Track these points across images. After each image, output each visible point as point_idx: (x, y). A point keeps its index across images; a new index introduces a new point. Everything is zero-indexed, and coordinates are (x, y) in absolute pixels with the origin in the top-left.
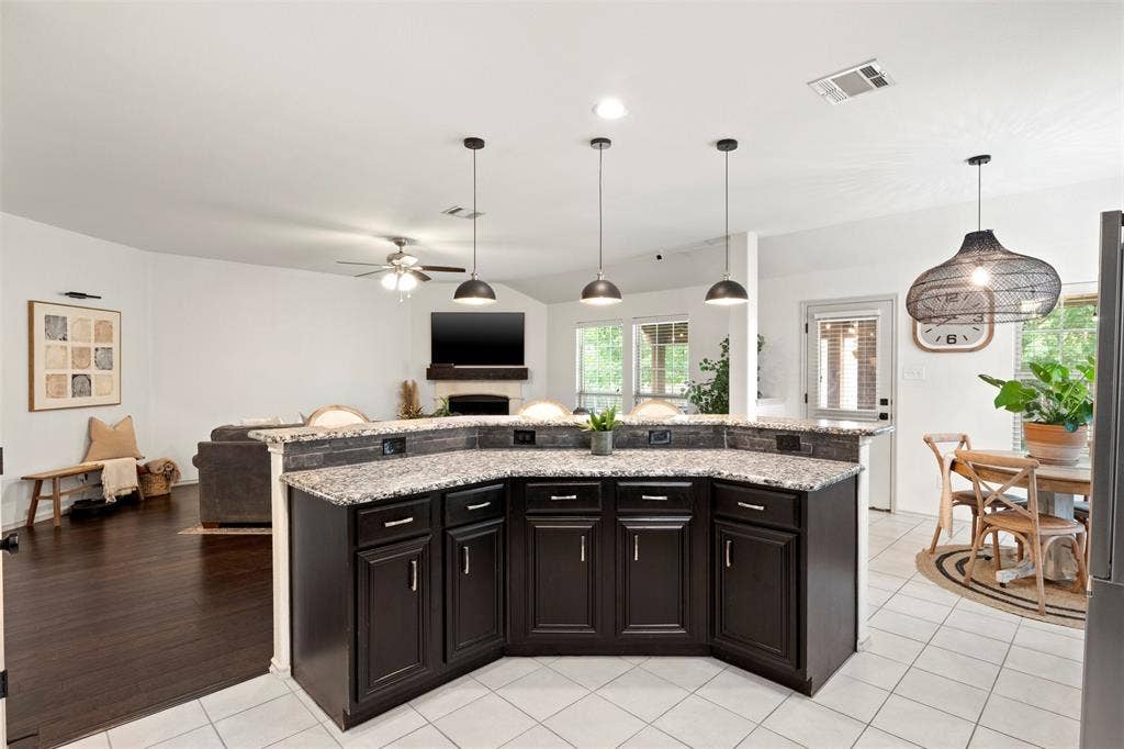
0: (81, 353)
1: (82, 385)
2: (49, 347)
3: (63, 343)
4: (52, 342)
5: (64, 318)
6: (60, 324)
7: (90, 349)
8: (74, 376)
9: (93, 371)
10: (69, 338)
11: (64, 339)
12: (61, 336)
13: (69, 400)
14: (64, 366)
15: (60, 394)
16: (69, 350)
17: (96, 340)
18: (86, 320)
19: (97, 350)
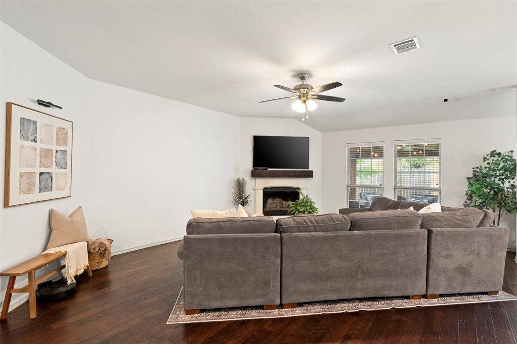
0: (46, 153)
1: (46, 181)
2: (22, 147)
3: (33, 144)
4: (26, 143)
5: (35, 122)
6: (32, 127)
7: (52, 150)
8: (41, 174)
9: (54, 170)
10: (38, 140)
11: (35, 141)
12: (32, 138)
13: (37, 196)
14: (34, 166)
15: (30, 190)
16: (38, 150)
17: (57, 144)
18: (50, 125)
19: (57, 152)
